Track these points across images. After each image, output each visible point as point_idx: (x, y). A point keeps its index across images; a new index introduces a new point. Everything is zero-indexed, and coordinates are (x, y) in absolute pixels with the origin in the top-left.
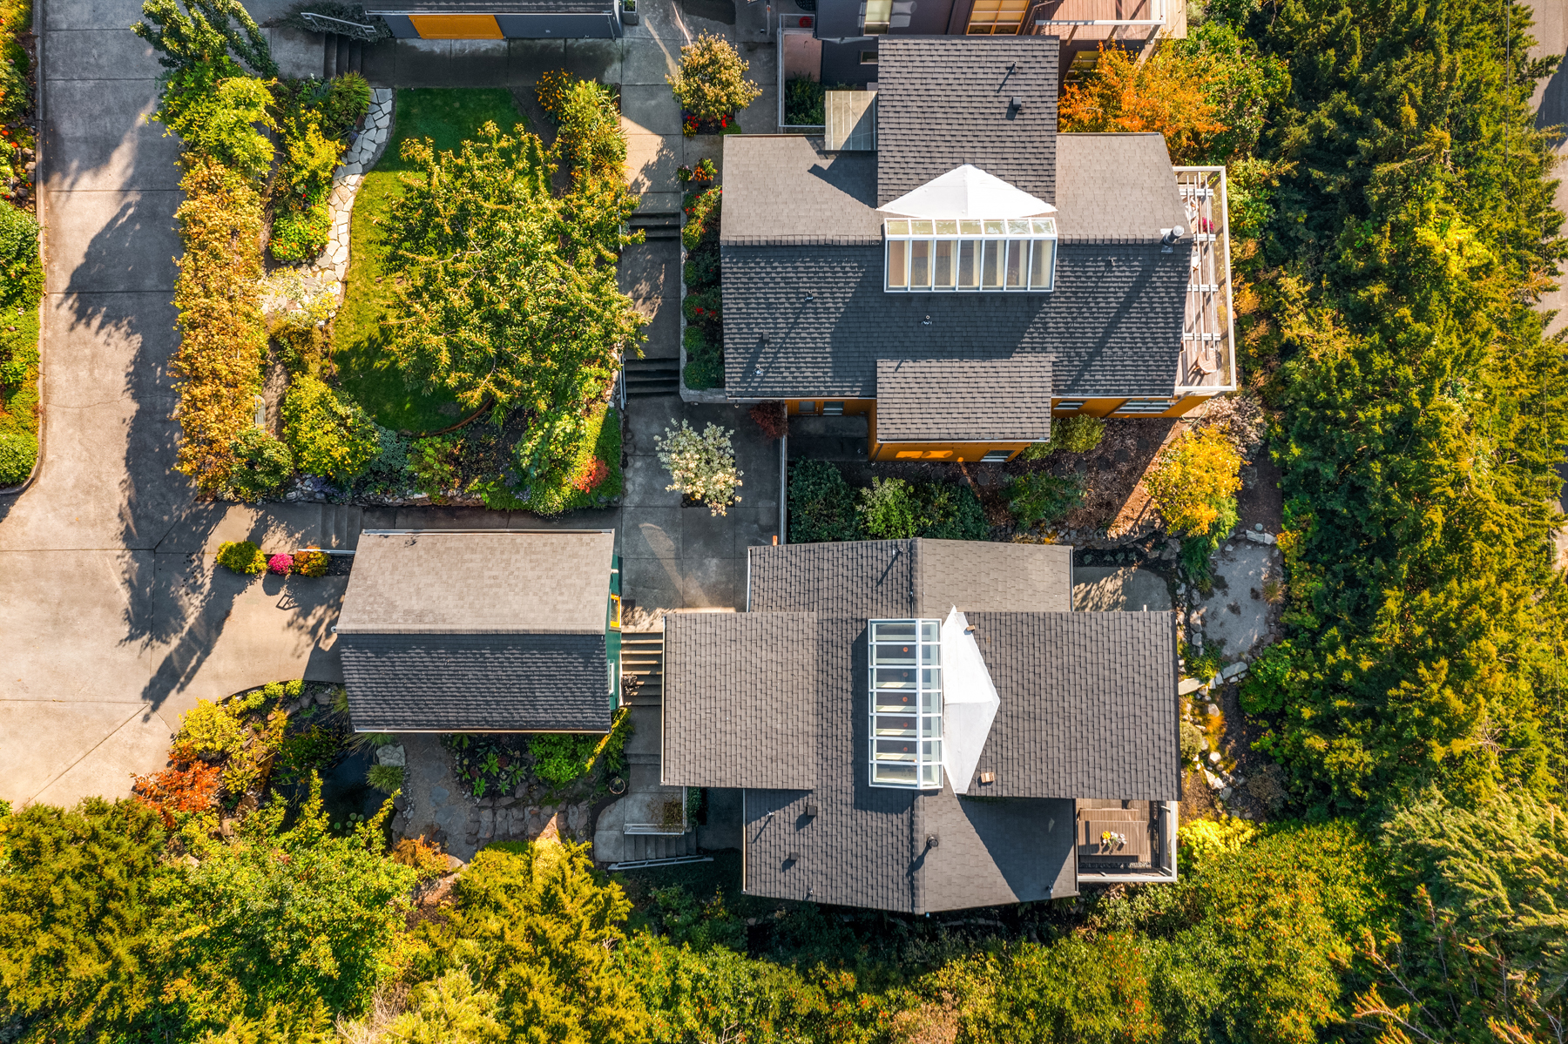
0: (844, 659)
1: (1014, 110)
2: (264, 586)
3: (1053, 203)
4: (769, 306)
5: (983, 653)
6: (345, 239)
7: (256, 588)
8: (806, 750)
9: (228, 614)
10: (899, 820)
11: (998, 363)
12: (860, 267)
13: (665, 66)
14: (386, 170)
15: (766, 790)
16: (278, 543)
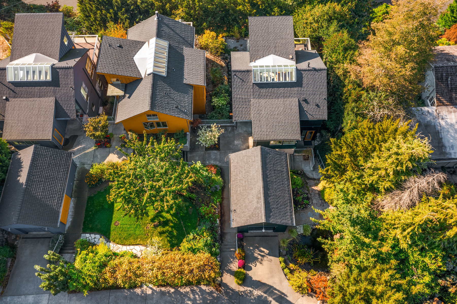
0: (263, 91)
1: (120, 46)
2: (249, 271)
3: (146, 42)
4: (168, 103)
5: (260, 58)
6: (132, 247)
7: (250, 273)
8: (288, 101)
9: (259, 281)
10: (304, 74)
11: (185, 58)
12: (159, 81)
13: (88, 153)
14: (110, 234)
15: (299, 111)
16: (234, 266)
